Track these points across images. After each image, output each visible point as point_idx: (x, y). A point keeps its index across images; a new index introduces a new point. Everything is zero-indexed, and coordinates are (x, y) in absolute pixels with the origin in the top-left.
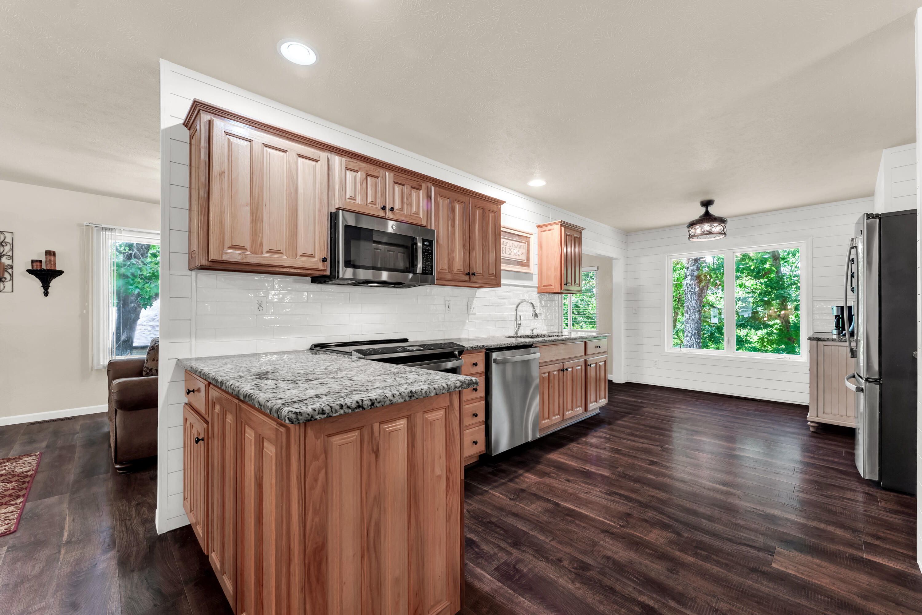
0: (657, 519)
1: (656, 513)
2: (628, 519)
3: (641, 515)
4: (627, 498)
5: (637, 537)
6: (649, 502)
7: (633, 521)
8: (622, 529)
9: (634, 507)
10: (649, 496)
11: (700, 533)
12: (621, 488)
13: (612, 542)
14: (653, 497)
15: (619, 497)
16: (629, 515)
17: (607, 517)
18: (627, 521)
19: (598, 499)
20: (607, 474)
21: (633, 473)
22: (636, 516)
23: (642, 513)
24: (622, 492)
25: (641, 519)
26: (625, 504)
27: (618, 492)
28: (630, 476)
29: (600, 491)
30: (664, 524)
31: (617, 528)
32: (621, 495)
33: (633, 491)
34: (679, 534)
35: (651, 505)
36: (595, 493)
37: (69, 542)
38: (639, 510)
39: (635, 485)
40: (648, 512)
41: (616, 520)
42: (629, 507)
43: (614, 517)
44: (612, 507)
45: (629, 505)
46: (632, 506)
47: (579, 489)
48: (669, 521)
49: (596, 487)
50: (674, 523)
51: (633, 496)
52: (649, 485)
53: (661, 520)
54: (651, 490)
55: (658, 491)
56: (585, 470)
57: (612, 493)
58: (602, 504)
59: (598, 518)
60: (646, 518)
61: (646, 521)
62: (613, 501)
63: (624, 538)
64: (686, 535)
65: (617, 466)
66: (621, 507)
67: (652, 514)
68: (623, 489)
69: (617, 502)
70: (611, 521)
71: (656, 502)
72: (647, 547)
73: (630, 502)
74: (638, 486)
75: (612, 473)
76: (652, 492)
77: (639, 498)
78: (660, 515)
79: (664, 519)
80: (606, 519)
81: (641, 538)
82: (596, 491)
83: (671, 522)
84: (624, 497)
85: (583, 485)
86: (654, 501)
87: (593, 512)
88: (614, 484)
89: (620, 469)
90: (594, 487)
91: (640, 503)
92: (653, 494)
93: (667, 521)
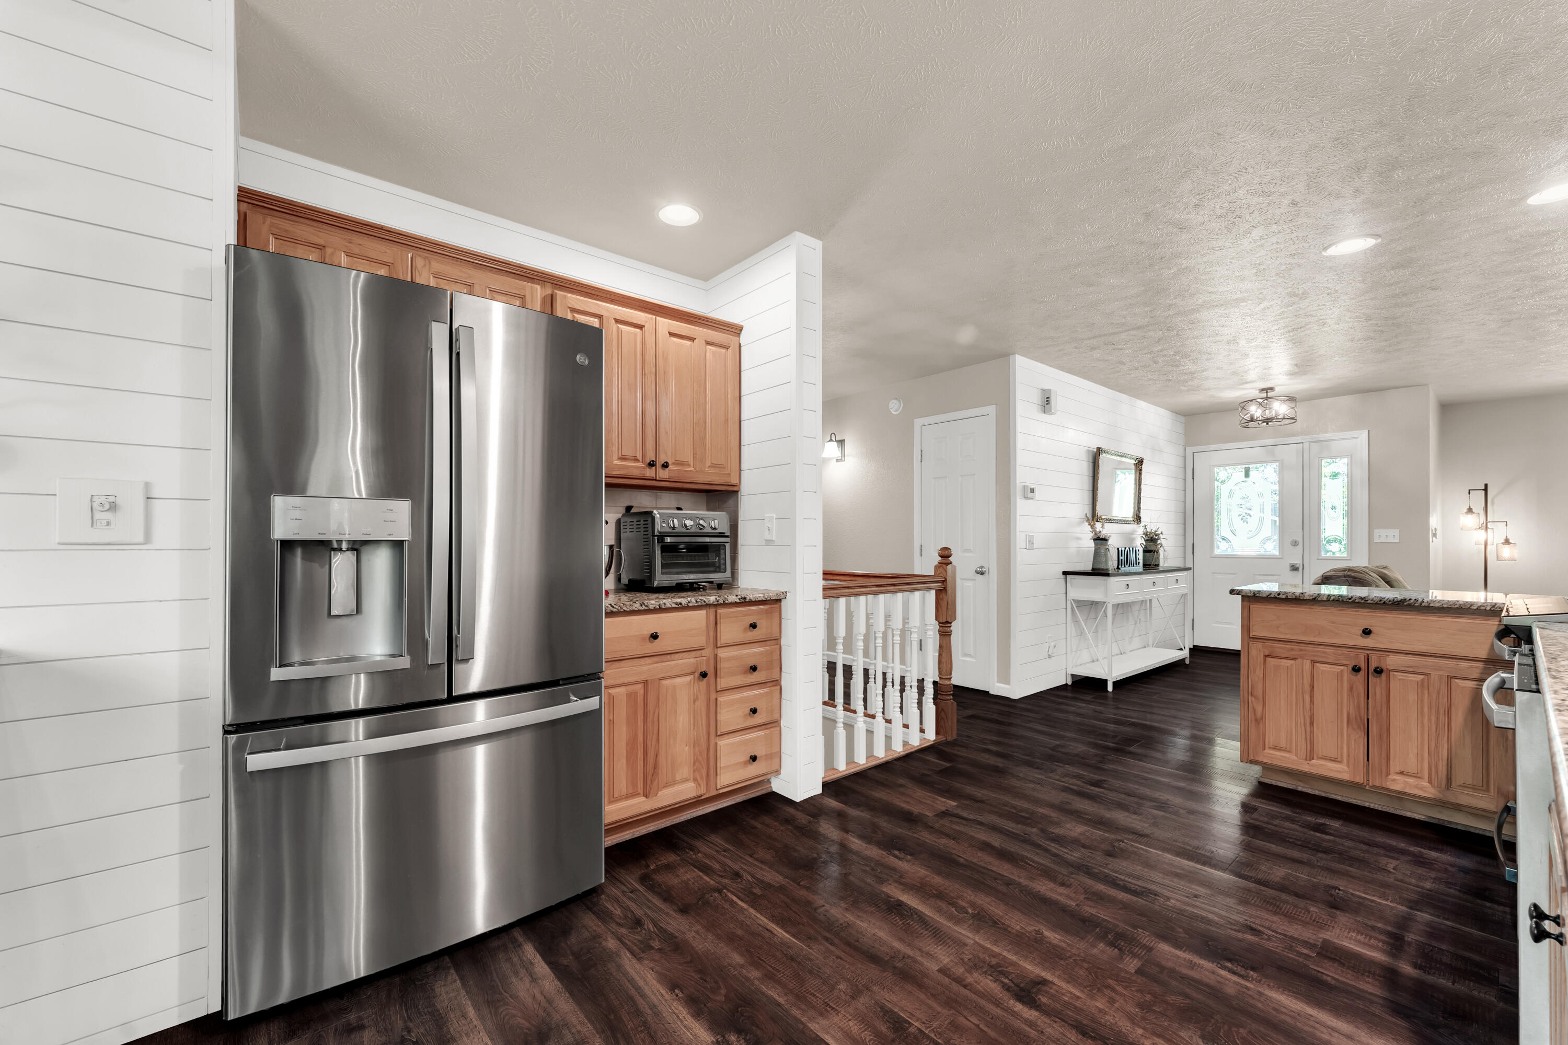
0: (1066, 848)
1: (1066, 856)
2: (1111, 849)
3: (1090, 854)
4: (1114, 883)
5: (1100, 830)
6: (1072, 873)
7: (1104, 846)
8: (1119, 838)
9: (1101, 866)
10: (1069, 886)
11: (1014, 831)
12: (1125, 906)
13: (1133, 825)
14: (1062, 884)
15: (1128, 885)
16: (1109, 854)
17: (1144, 853)
18: (1113, 846)
19: (1167, 882)
20: (1164, 947)
21: (1095, 951)
22: (1098, 853)
23: (1089, 857)
24: (1122, 896)
25: (1091, 849)
26: (1116, 872)
27: (1130, 896)
28: (1103, 937)
29: (1168, 899)
30: (1058, 841)
31: (1127, 839)
32: (1125, 889)
33: (1099, 898)
34: (1042, 830)
35: (1071, 869)
36: (1177, 897)
38: (1093, 861)
39: (1093, 911)
40: (1079, 858)
41: (1131, 849)
42: (1110, 866)
43: (1134, 853)
44: (1139, 868)
45: (1109, 869)
46: (1105, 868)
47: (1214, 906)
48: (1050, 846)
49: (1180, 910)
50: (1043, 843)
51: (1101, 887)
52: (1064, 910)
53: (1062, 846)
54: (1062, 899)
55: (1049, 894)
56: (1229, 965)
57: (1142, 893)
58: (1157, 873)
59: (1160, 853)
60: (1083, 850)
61: (1084, 846)
62: (1139, 878)
63: (1117, 828)
64: (1034, 830)
65: (1140, 979)
66: (1121, 868)
67: (1071, 855)
68: (1121, 902)
69: (1130, 875)
70: (1136, 847)
71: (1060, 873)
72: (1089, 820)
73: (1107, 876)
74: (1089, 910)
75: (1150, 949)
76: (1061, 894)
77: (1089, 882)
78: (1061, 853)
79: (1056, 848)
80: (1146, 851)
81: (1095, 828)
82: (1177, 900)
83: (1047, 844)
84: (1119, 884)
85: (1210, 916)
86: (1064, 875)
87: (1169, 860)
88: (1142, 915)
89: (1131, 965)
90: (1184, 910)
91: (1088, 872)
92: (1061, 890)
93: (1052, 845)
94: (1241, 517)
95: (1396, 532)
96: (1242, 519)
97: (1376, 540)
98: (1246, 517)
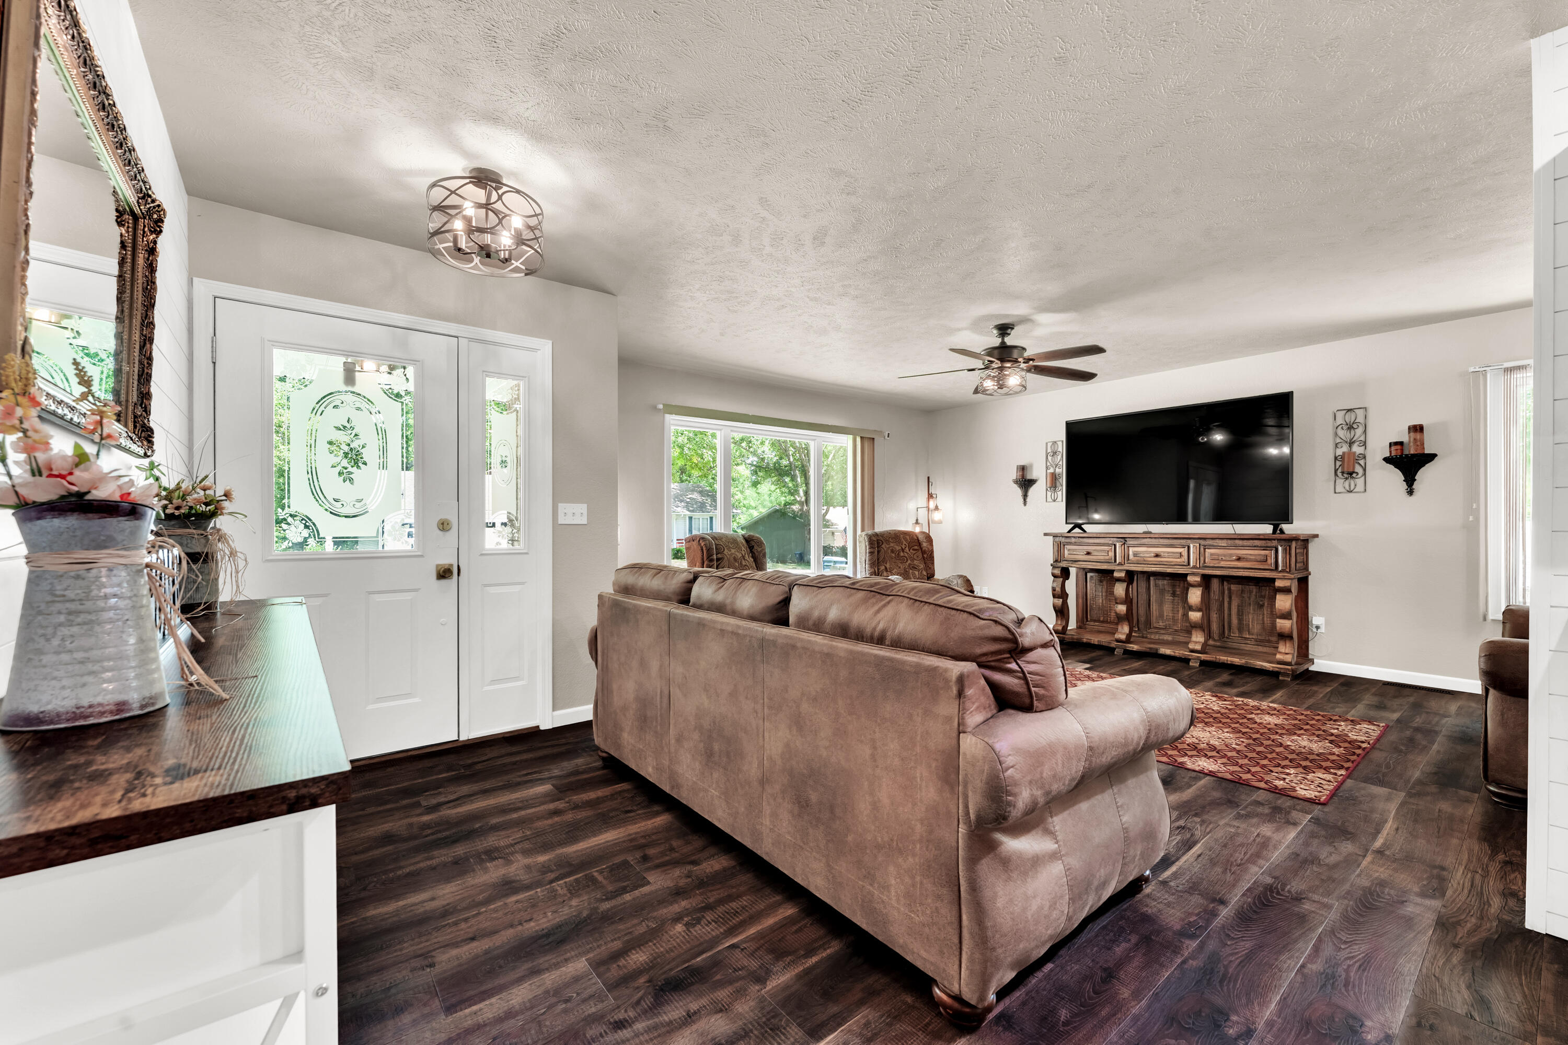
37: (1380, 852)
94: (339, 468)
95: (582, 508)
96: (340, 474)
97: (562, 520)
98: (350, 469)
